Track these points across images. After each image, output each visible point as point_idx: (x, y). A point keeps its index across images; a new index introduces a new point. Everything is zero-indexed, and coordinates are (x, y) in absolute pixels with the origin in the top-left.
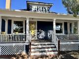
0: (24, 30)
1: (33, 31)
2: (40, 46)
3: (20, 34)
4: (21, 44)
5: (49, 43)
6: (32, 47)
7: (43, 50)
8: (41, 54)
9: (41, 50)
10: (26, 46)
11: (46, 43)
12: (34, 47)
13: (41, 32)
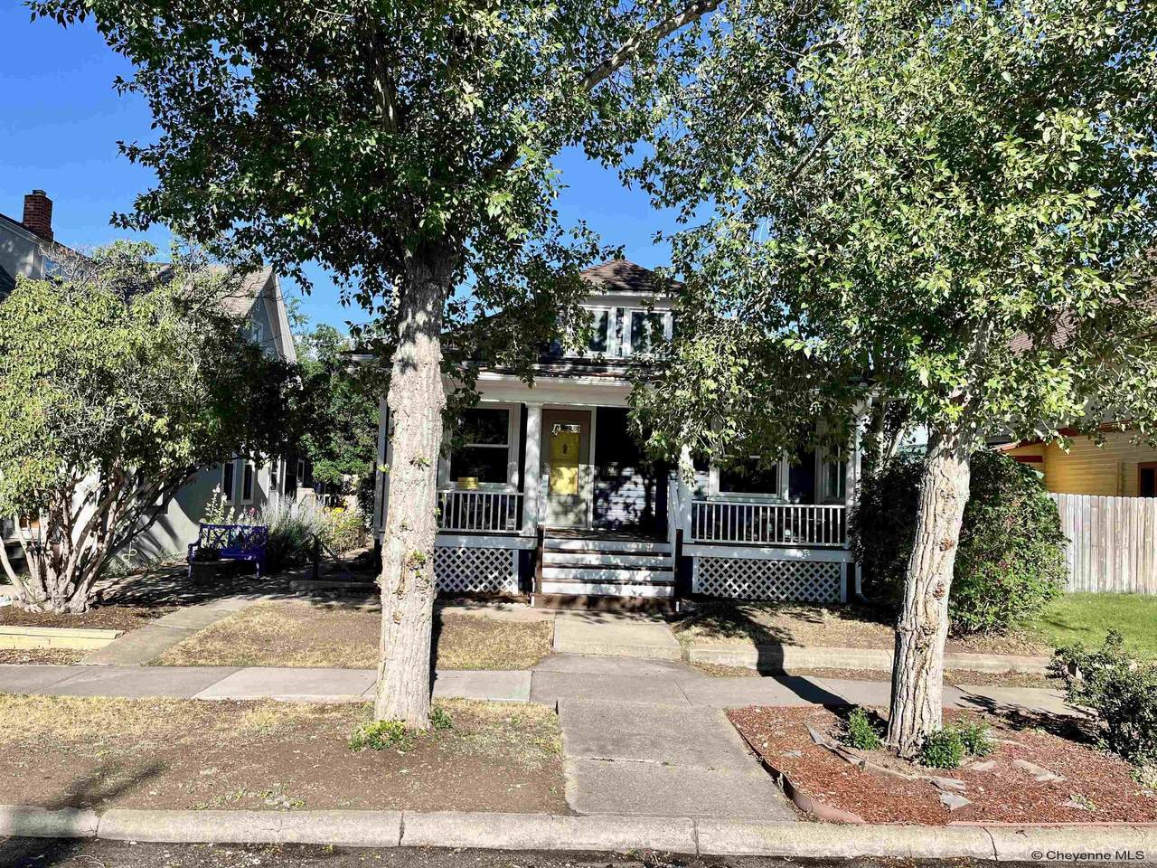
0: (513, 463)
1: (567, 473)
2: (594, 559)
3: (491, 489)
4: (502, 544)
5: (650, 546)
6: (548, 557)
7: (603, 574)
8: (588, 589)
9: (595, 575)
10: (523, 553)
11: (633, 547)
12: (559, 558)
13: (618, 482)
